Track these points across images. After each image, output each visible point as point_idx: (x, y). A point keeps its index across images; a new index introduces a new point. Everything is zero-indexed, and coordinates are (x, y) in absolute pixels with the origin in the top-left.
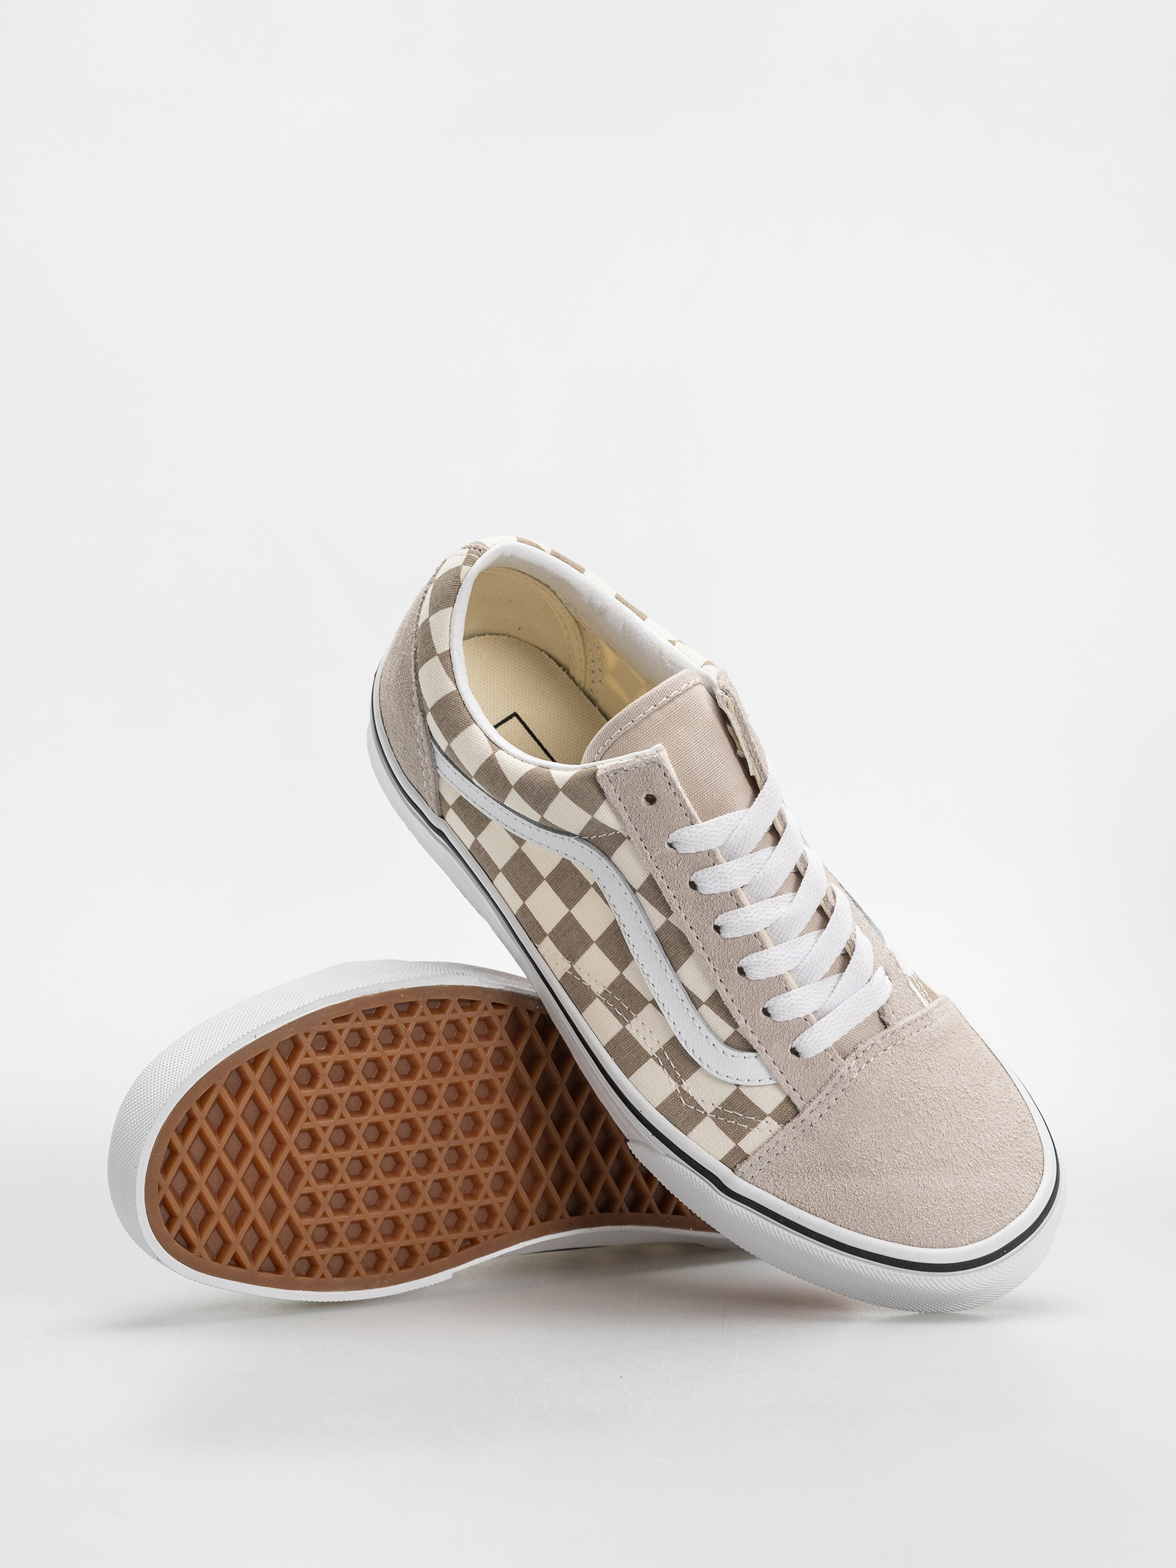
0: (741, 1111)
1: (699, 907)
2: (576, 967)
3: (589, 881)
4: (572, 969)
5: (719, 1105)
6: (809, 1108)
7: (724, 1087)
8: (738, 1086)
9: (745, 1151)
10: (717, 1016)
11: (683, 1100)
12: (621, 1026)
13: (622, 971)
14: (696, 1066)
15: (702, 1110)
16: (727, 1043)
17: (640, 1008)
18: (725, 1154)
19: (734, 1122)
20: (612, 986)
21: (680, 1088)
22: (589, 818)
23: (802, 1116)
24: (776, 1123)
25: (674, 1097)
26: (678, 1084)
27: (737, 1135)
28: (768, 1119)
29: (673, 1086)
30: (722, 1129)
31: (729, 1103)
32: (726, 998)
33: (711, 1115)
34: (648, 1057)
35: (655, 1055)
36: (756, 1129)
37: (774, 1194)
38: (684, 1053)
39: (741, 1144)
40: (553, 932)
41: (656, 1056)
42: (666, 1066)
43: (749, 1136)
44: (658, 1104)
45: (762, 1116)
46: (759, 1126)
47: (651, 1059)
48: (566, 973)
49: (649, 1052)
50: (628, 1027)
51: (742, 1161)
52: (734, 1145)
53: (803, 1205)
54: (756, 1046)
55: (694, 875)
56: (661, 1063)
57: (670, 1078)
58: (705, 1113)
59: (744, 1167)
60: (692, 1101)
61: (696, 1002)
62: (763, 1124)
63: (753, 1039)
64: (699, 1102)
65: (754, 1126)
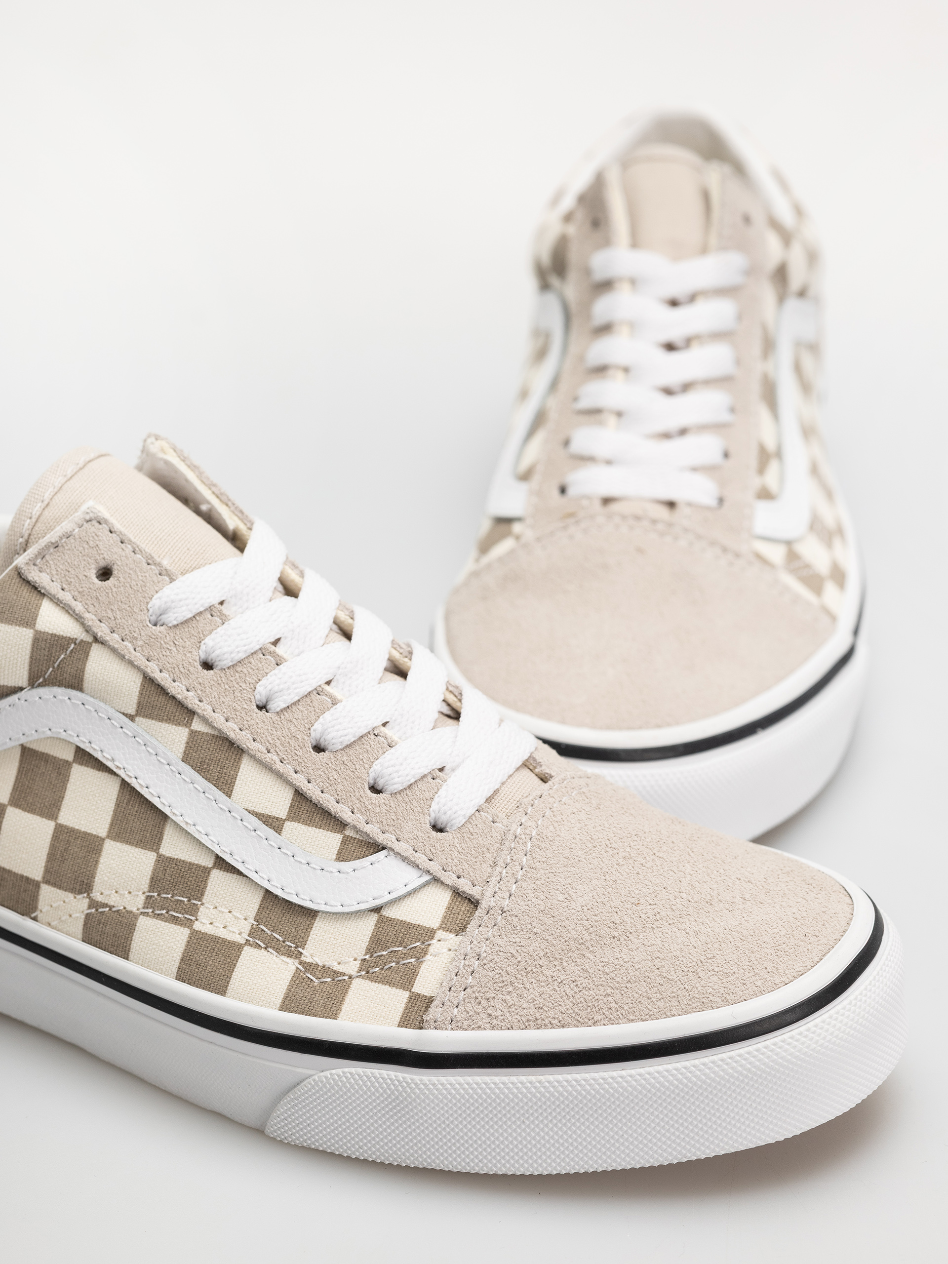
0: (398, 944)
1: (227, 687)
2: (96, 896)
3: (66, 759)
4: (93, 904)
5: (364, 953)
6: (489, 889)
7: (361, 923)
8: (377, 910)
9: (426, 994)
10: (310, 829)
11: (311, 977)
12: (186, 932)
13: (157, 850)
14: (311, 914)
15: (344, 974)
16: (341, 857)
17: (202, 887)
18: (400, 1014)
19: (393, 964)
20: (155, 883)
21: (301, 963)
22: (31, 635)
23: (484, 904)
24: (452, 936)
25: (297, 980)
26: (296, 958)
27: (406, 979)
28: (440, 934)
29: (290, 966)
30: (382, 982)
31: (376, 943)
32: (312, 791)
33: (359, 974)
34: (239, 948)
35: (249, 938)
36: (428, 957)
37: (493, 1028)
38: (289, 905)
39: (416, 989)
40: (47, 871)
41: (251, 939)
42: (270, 944)
43: (424, 970)
44: (279, 1002)
45: (430, 933)
46: (431, 950)
47: (246, 948)
48: (88, 916)
49: (239, 940)
50: (197, 926)
51: (428, 1007)
52: (406, 994)
53: (539, 1022)
54: (381, 838)
55: (203, 647)
56: (262, 944)
57: (283, 957)
58: (350, 977)
59: (435, 1012)
60: (326, 970)
61: (274, 824)
62: (435, 946)
63: (374, 831)
64: (336, 967)
65: (425, 954)
